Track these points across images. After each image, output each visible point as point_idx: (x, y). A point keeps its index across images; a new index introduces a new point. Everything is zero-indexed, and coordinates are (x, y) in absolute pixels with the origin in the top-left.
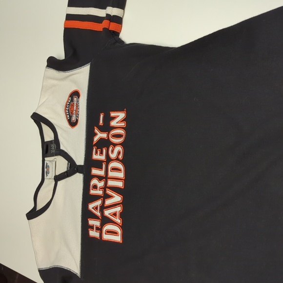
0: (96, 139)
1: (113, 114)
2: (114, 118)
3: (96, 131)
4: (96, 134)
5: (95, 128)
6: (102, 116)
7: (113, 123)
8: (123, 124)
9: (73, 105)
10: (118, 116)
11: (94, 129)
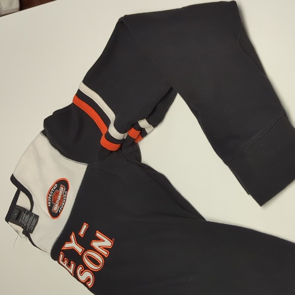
0: (67, 246)
1: (98, 235)
2: (98, 239)
3: (72, 237)
4: (70, 241)
5: (73, 233)
6: (85, 227)
7: (95, 244)
8: (105, 253)
9: (57, 194)
10: (104, 241)
11: (71, 234)
